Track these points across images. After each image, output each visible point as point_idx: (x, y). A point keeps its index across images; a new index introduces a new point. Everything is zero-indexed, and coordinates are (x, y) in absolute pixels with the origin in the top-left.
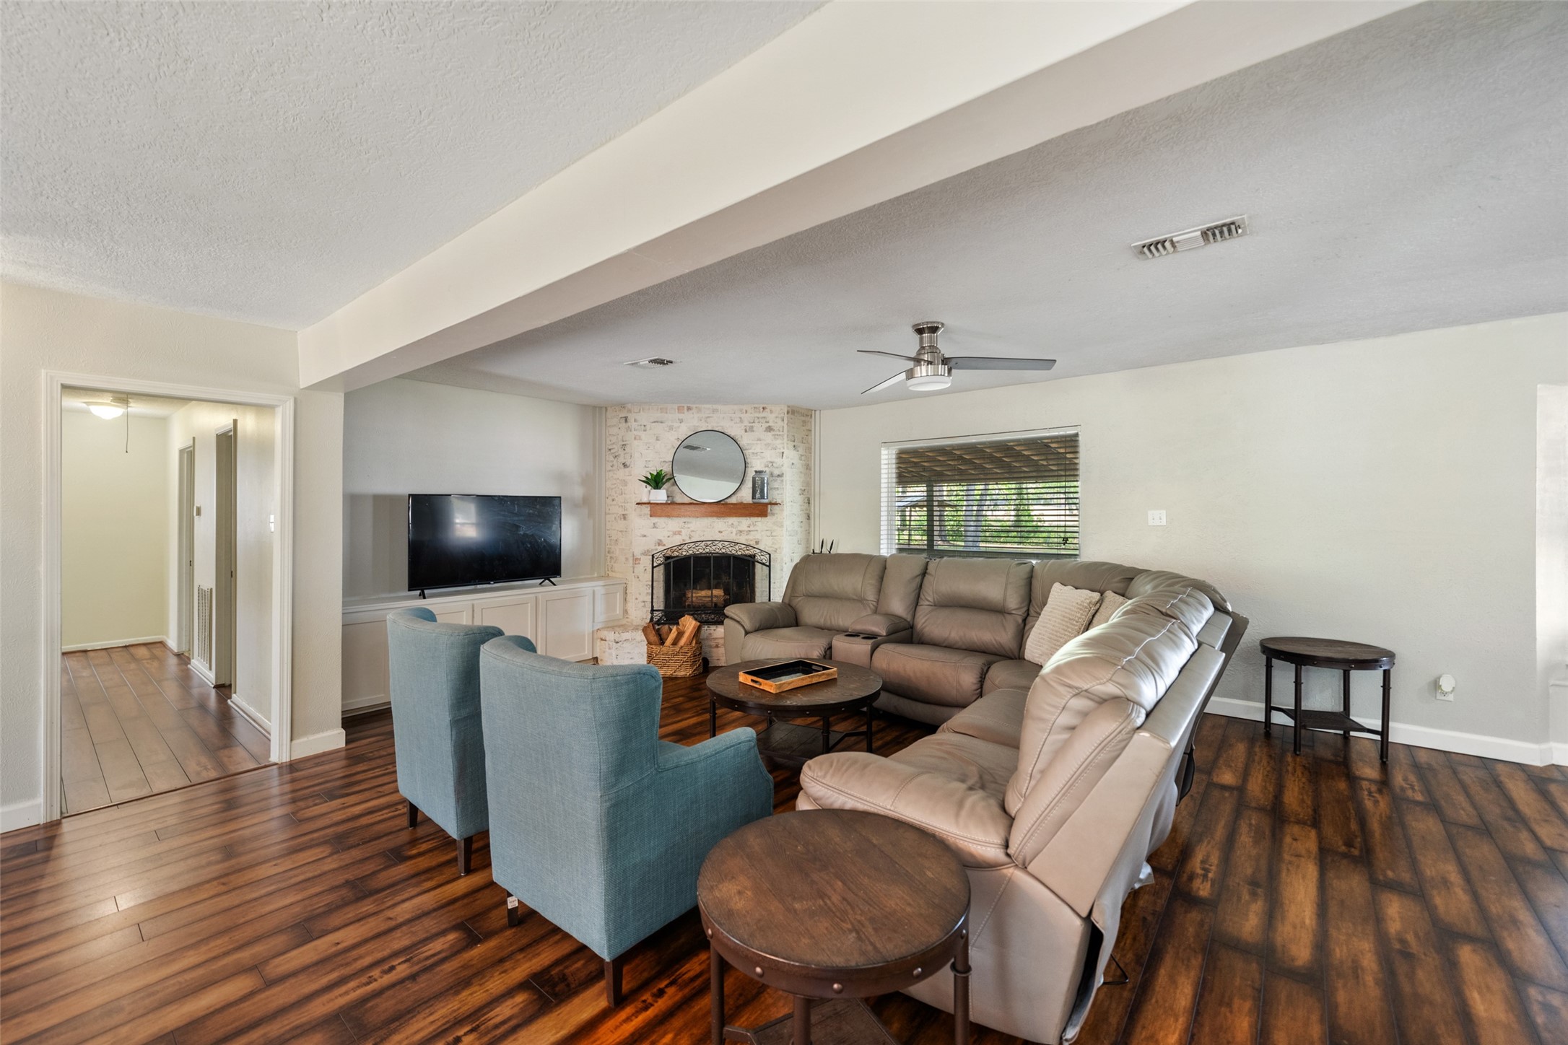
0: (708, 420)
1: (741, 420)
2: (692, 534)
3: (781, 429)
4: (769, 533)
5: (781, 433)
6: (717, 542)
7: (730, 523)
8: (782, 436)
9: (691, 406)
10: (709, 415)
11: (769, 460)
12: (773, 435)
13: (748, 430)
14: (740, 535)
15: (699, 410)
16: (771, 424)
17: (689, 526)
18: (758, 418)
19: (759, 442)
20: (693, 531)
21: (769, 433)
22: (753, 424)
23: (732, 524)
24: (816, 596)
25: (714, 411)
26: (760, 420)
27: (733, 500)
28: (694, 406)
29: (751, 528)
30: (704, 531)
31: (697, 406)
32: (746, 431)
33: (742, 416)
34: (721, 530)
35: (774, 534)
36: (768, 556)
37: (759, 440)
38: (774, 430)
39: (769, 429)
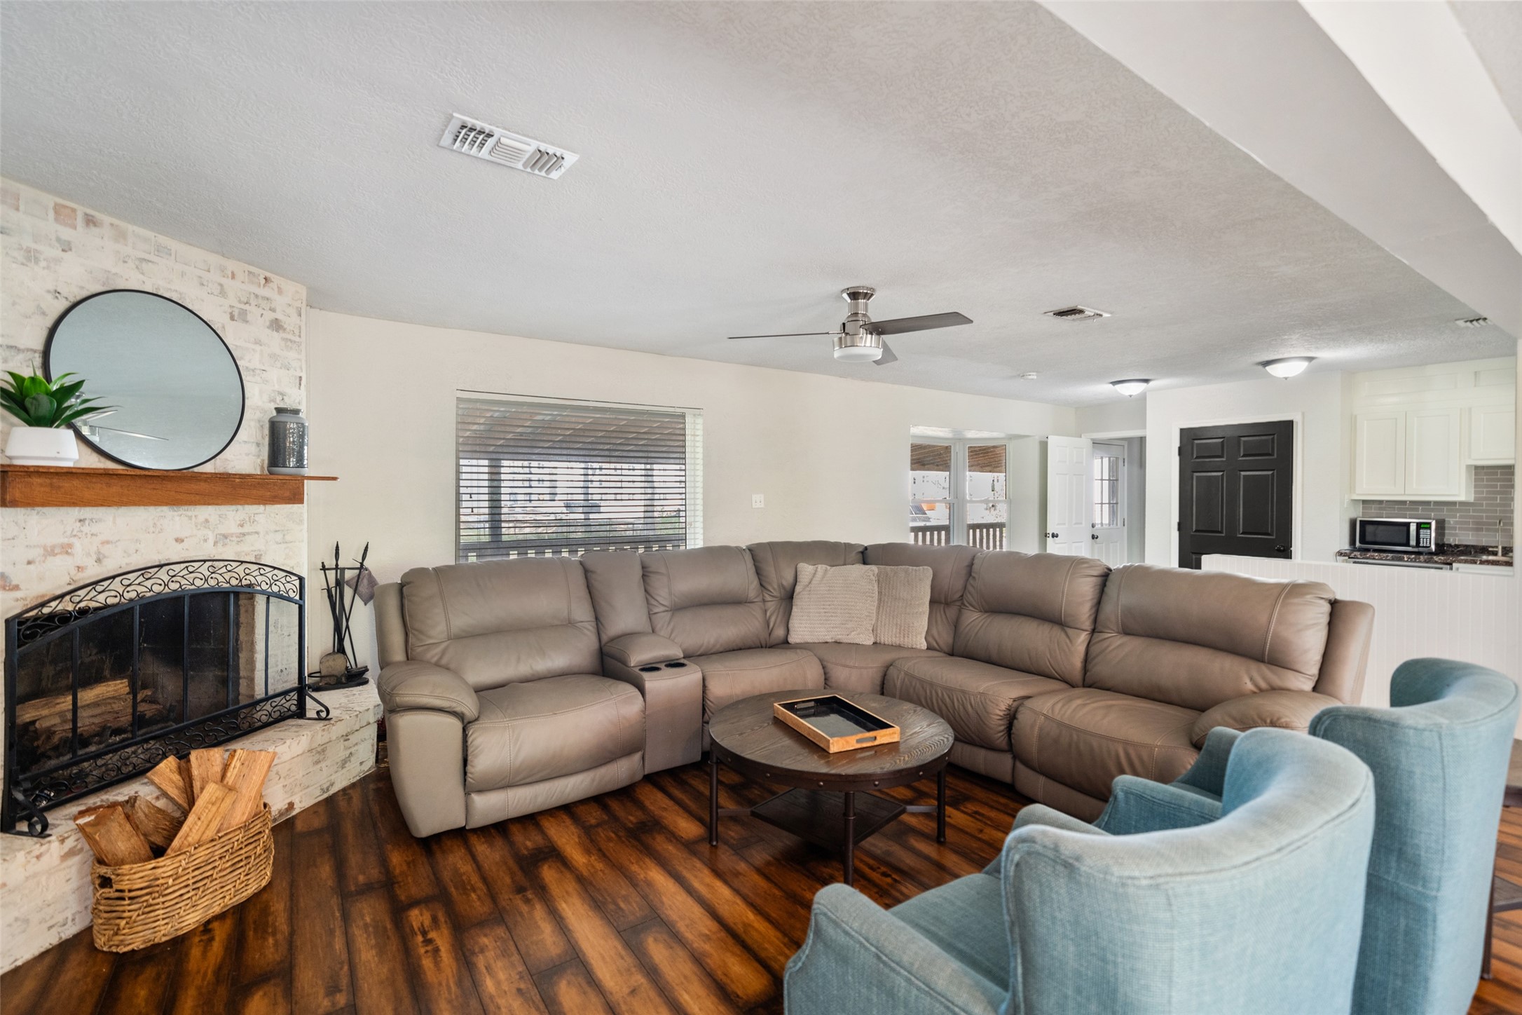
0: (144, 265)
1: (223, 293)
2: (106, 550)
3: (297, 332)
4: (279, 537)
5: (297, 339)
6: (196, 565)
7: (201, 519)
8: (299, 344)
9: (98, 215)
10: (147, 256)
11: (277, 387)
12: (283, 339)
13: (238, 316)
14: (224, 545)
15: (121, 236)
16: (279, 315)
17: (95, 528)
18: (257, 296)
19: (258, 348)
20: (108, 542)
21: (275, 333)
22: (247, 307)
23: (207, 521)
24: (479, 635)
25: (160, 250)
26: (260, 301)
27: (208, 468)
28: (106, 219)
29: (246, 529)
30: (138, 541)
31: (116, 222)
32: (232, 318)
33: (224, 281)
34: (181, 536)
35: (288, 538)
36: (297, 583)
37: (258, 342)
38: (285, 330)
39: (276, 325)
